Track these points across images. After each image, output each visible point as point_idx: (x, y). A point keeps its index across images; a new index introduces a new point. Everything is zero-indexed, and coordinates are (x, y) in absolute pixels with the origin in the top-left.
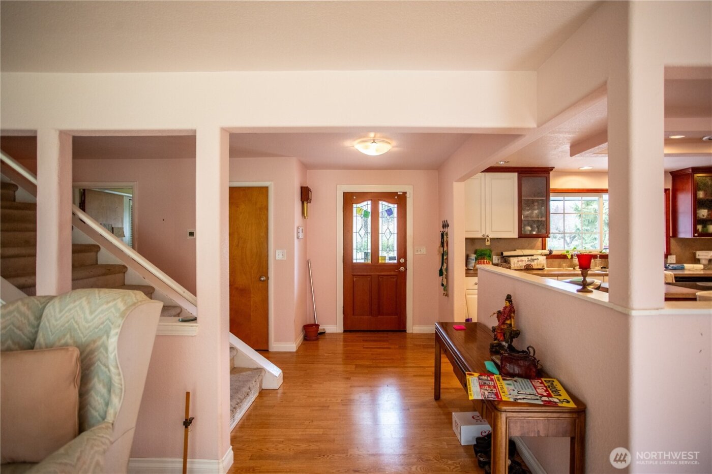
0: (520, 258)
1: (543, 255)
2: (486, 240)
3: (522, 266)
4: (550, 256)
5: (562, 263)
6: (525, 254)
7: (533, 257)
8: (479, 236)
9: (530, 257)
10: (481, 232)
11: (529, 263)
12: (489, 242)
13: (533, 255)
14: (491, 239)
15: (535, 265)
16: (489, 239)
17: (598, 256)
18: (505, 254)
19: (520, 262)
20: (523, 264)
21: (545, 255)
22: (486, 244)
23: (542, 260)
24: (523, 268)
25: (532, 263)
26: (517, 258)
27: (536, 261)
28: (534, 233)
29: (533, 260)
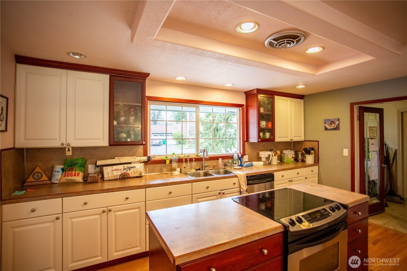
0: (115, 167)
1: (141, 162)
2: (67, 149)
3: (117, 176)
4: (149, 162)
5: (163, 167)
6: (121, 162)
7: (129, 165)
8: (57, 144)
9: (126, 166)
10: (60, 140)
11: (125, 171)
12: (71, 152)
13: (130, 163)
14: (72, 148)
15: (131, 173)
16: (70, 149)
17: (194, 161)
18: (99, 163)
19: (114, 172)
20: (119, 173)
21: (143, 162)
22: (67, 154)
23: (139, 167)
24: (118, 177)
25: (129, 172)
26: (111, 167)
27: (132, 169)
28: (129, 140)
29: (130, 168)
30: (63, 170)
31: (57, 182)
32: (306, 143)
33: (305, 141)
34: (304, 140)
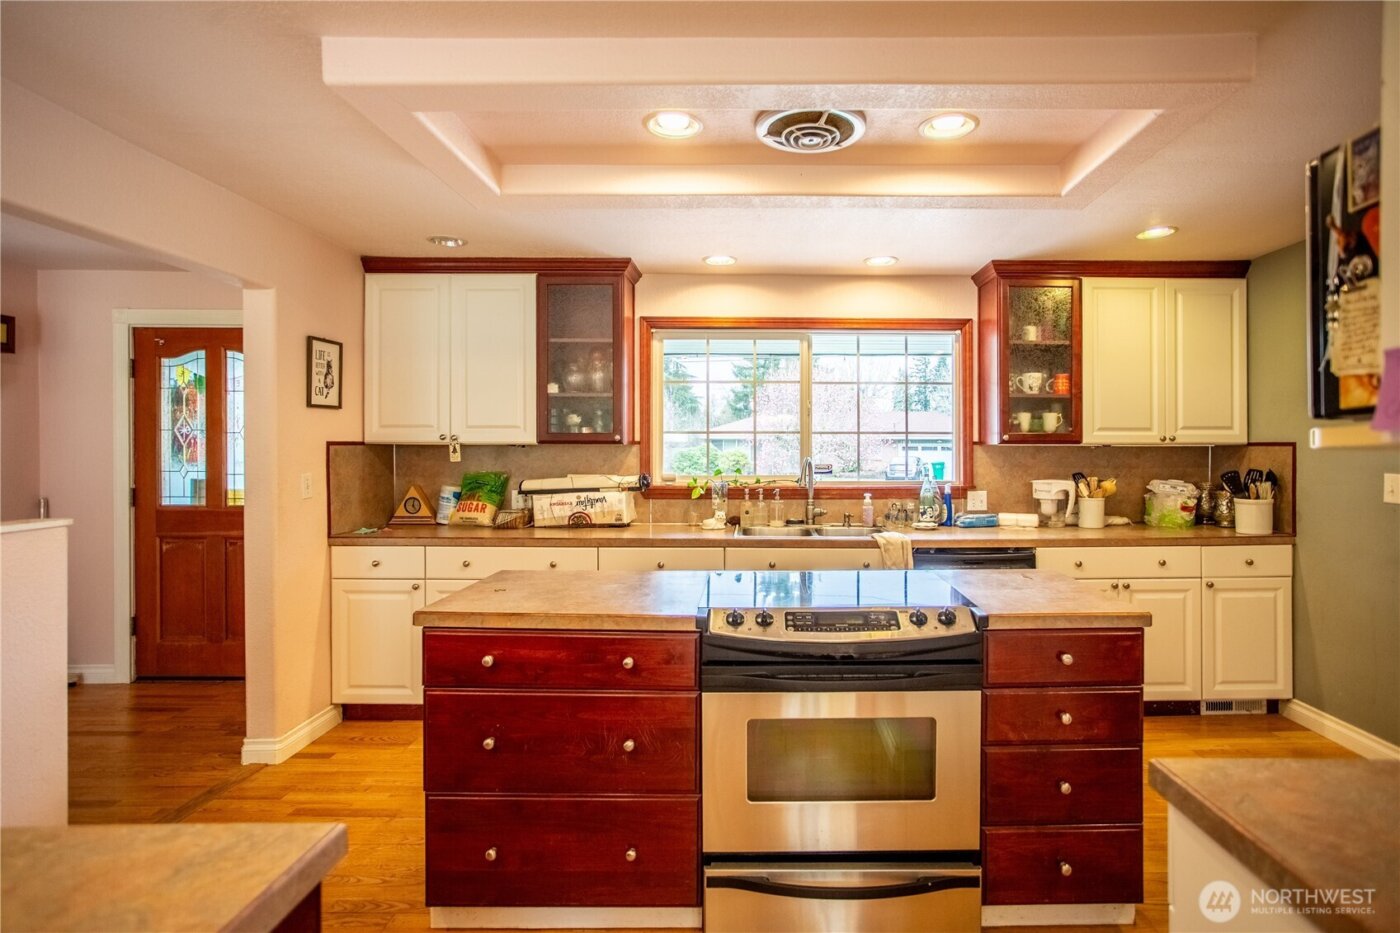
0: (557, 498)
1: (623, 490)
2: (451, 449)
3: (563, 518)
4: (645, 490)
5: (692, 508)
6: (576, 486)
7: (592, 495)
8: (432, 438)
9: (583, 495)
10: (438, 428)
11: (580, 509)
12: (458, 454)
13: (597, 490)
14: (463, 446)
15: (595, 513)
16: (458, 447)
17: (777, 497)
18: (527, 485)
19: (556, 509)
20: (567, 512)
21: (630, 489)
22: (452, 460)
23: (617, 503)
24: (566, 523)
25: (590, 510)
26: (550, 495)
27: (599, 504)
28: (585, 430)
29: (592, 502)
30: (458, 496)
31: (445, 522)
32: (1255, 450)
33: (1250, 444)
34: (1244, 441)
